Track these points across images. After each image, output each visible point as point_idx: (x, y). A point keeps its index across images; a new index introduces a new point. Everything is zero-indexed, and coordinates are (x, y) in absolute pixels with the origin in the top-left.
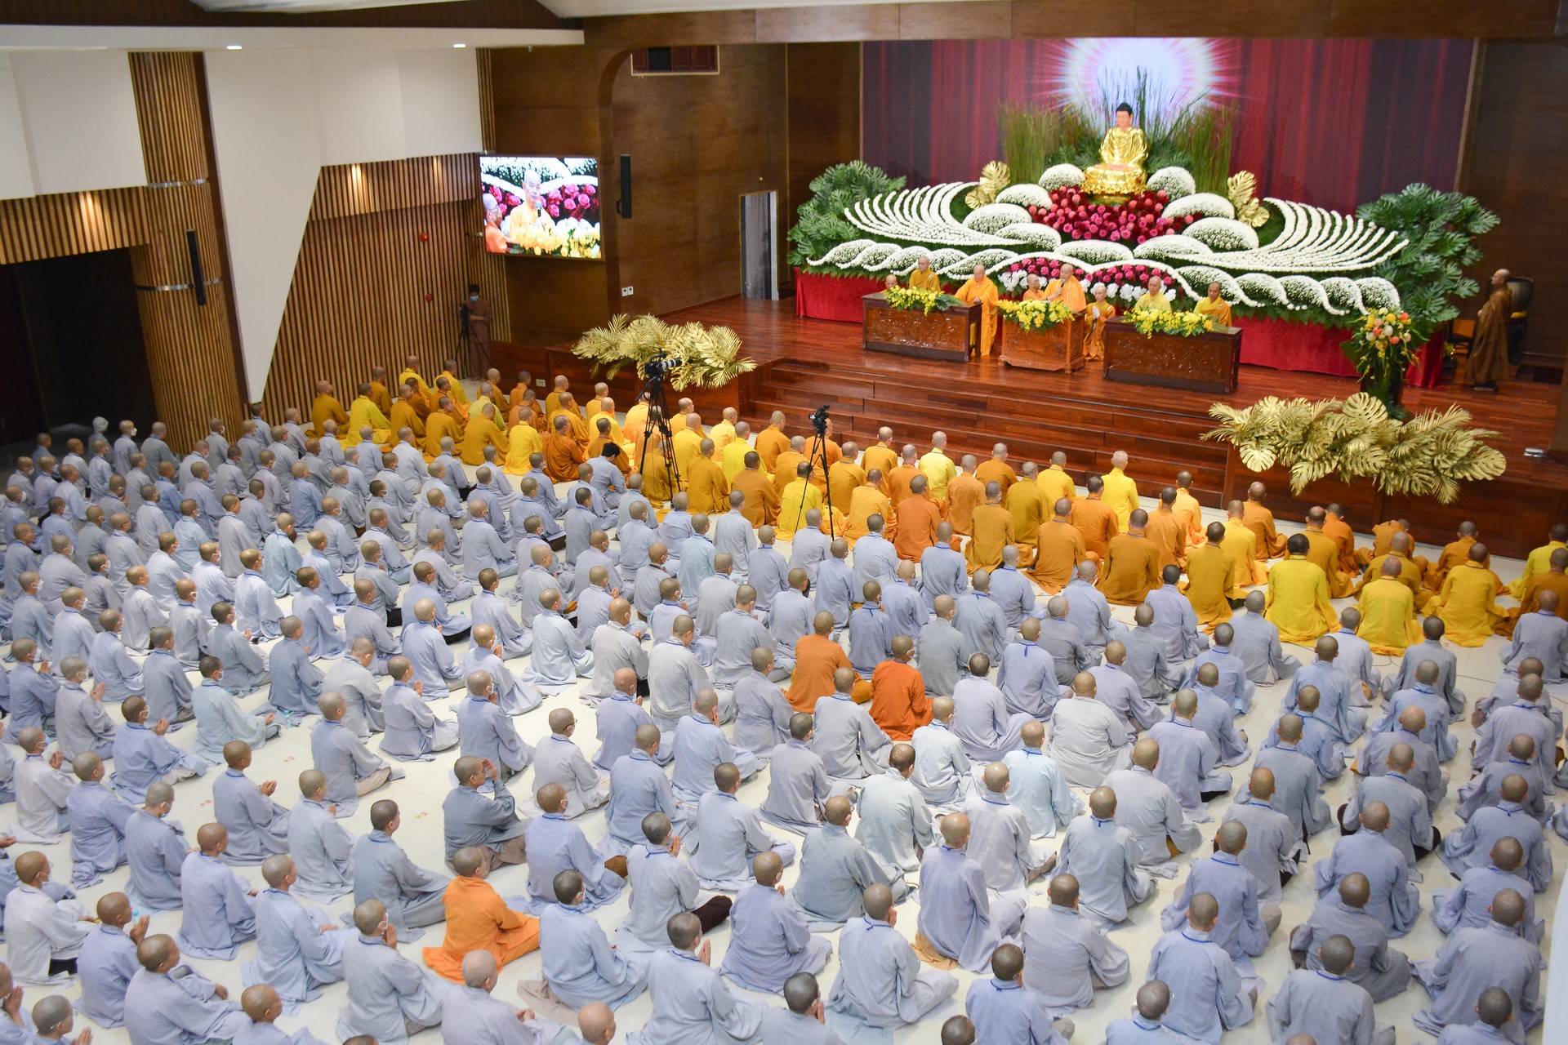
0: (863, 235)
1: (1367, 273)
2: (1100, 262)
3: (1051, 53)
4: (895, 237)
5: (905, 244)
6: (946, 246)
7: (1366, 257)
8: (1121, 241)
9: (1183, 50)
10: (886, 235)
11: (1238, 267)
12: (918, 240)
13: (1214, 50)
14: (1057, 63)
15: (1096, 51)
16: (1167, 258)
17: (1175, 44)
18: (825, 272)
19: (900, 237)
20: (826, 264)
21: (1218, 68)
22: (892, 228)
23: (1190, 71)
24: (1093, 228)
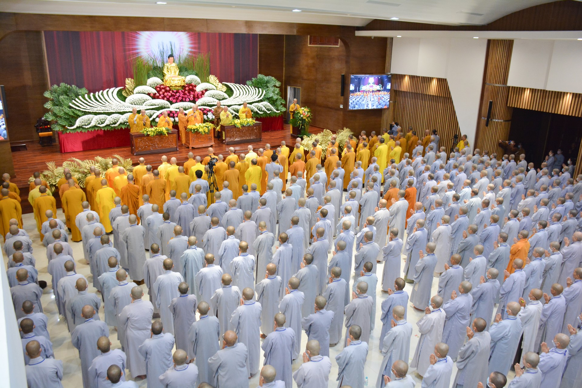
0: (86, 113)
1: (261, 101)
2: (188, 109)
3: (132, 37)
4: (103, 112)
5: (109, 114)
6: (127, 112)
7: (259, 96)
8: (190, 101)
9: (179, 36)
10: (97, 111)
11: (229, 104)
12: (114, 111)
13: (190, 36)
14: (135, 41)
15: (149, 36)
16: (208, 105)
17: (177, 34)
18: (79, 131)
19: (105, 111)
20: (77, 127)
21: (191, 42)
22: (99, 108)
23: (182, 43)
24: (180, 98)
